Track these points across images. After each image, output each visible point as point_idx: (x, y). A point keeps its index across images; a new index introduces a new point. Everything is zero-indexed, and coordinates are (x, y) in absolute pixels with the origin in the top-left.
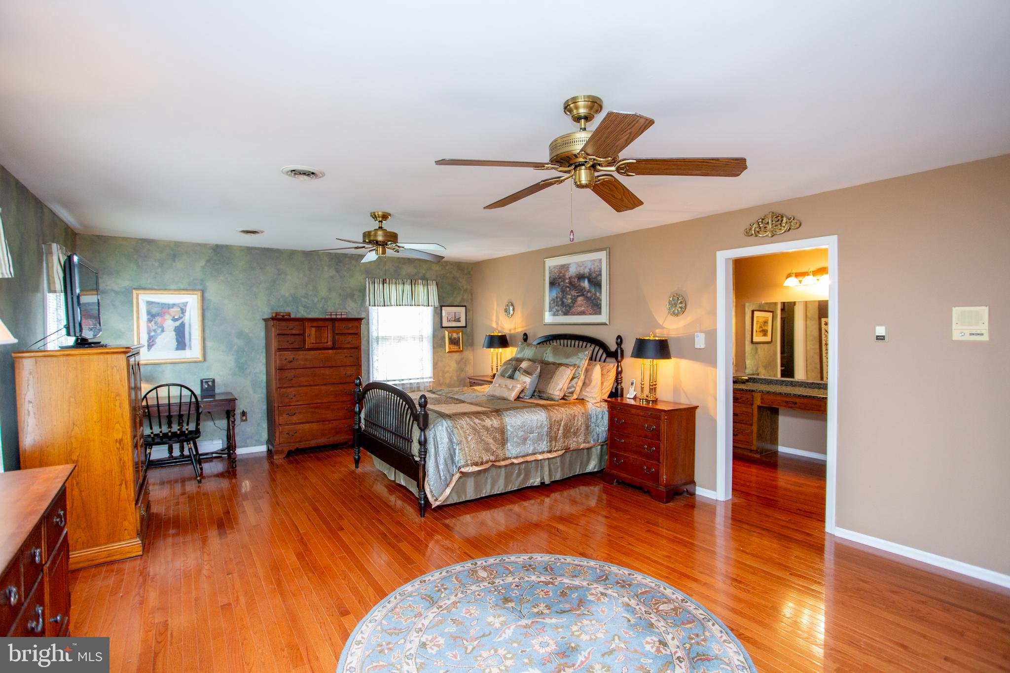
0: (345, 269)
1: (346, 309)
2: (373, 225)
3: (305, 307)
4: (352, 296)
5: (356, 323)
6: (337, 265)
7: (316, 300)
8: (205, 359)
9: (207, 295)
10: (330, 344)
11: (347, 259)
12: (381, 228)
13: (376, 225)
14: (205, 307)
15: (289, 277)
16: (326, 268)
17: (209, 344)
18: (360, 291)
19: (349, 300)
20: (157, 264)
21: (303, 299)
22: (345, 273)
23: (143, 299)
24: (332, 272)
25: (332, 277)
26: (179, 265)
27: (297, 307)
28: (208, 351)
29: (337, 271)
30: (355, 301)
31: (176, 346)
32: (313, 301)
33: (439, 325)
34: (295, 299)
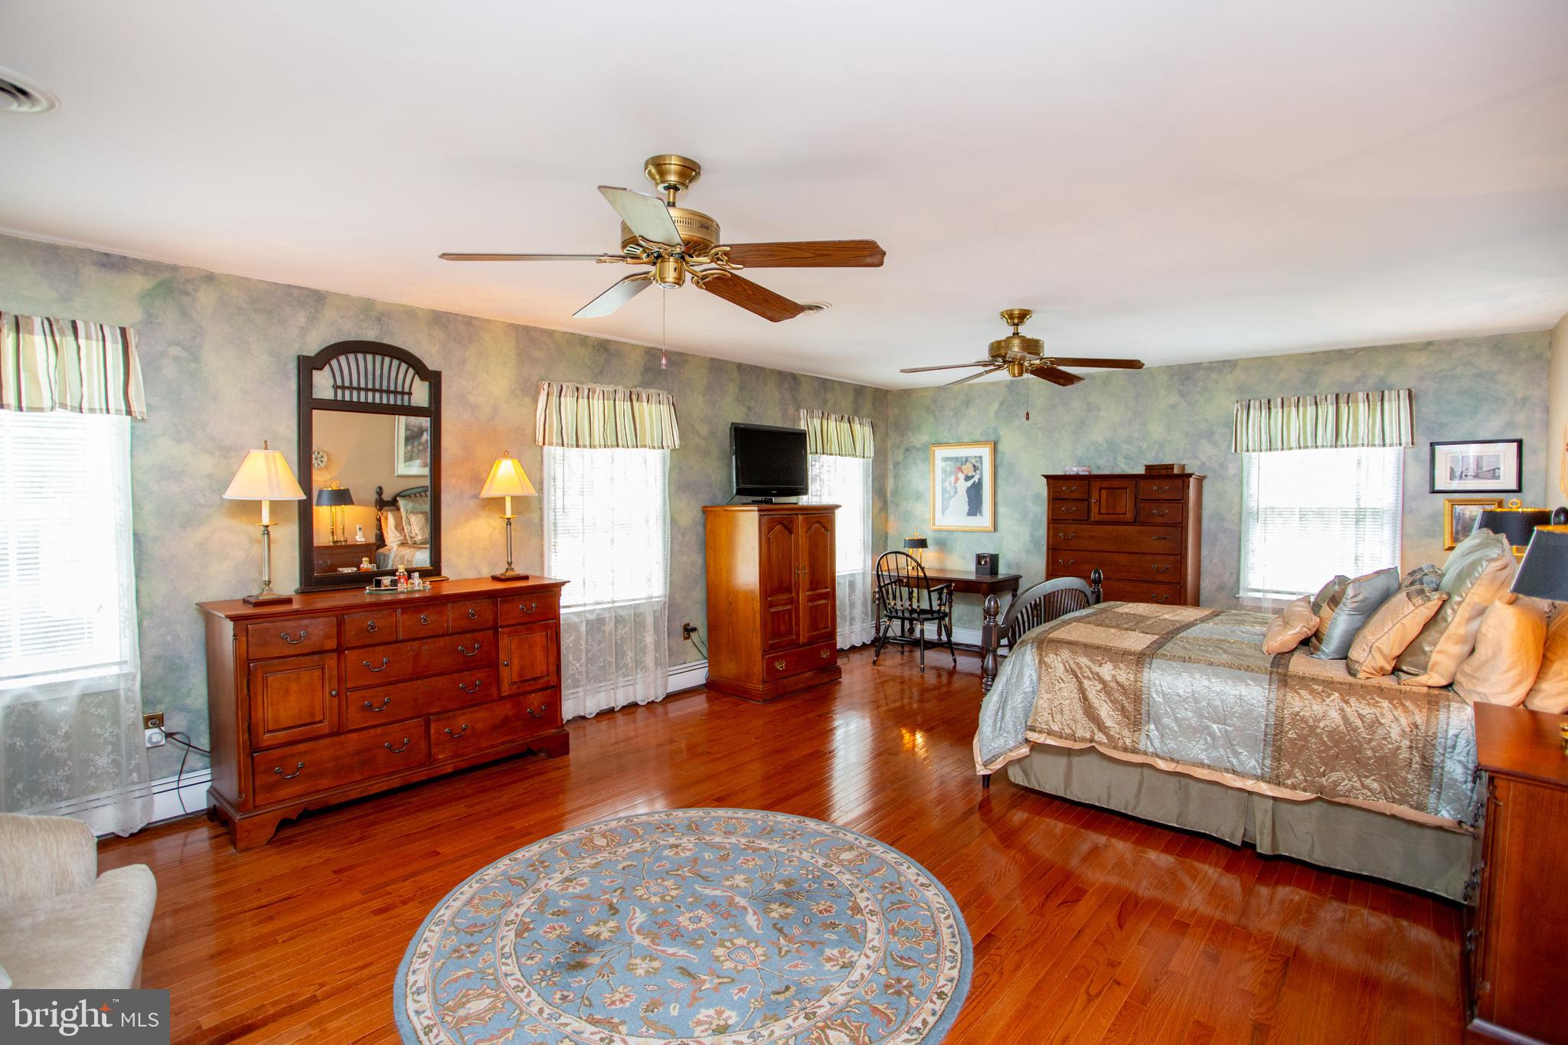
0: (1198, 389)
1: (1197, 458)
2: (1005, 331)
3: (1126, 457)
4: (1209, 435)
5: (1179, 482)
6: (1182, 384)
7: (1145, 445)
8: (995, 529)
9: (1000, 447)
10: (1129, 516)
11: (1201, 372)
12: (1016, 334)
13: (1009, 331)
14: (998, 462)
15: (1103, 413)
16: (1162, 392)
17: (1001, 510)
18: (1226, 425)
19: (1203, 442)
20: (951, 414)
21: (1124, 446)
22: (1197, 397)
23: (940, 453)
24: (1174, 398)
25: (1173, 407)
26: (972, 412)
27: (1115, 458)
28: (1000, 519)
29: (1182, 395)
30: (1215, 444)
31: (967, 511)
32: (1140, 447)
33: (1427, 488)
34: (1112, 446)
